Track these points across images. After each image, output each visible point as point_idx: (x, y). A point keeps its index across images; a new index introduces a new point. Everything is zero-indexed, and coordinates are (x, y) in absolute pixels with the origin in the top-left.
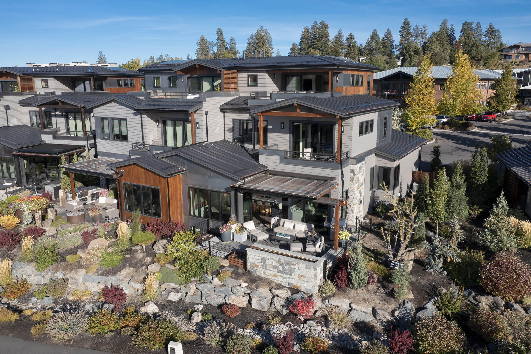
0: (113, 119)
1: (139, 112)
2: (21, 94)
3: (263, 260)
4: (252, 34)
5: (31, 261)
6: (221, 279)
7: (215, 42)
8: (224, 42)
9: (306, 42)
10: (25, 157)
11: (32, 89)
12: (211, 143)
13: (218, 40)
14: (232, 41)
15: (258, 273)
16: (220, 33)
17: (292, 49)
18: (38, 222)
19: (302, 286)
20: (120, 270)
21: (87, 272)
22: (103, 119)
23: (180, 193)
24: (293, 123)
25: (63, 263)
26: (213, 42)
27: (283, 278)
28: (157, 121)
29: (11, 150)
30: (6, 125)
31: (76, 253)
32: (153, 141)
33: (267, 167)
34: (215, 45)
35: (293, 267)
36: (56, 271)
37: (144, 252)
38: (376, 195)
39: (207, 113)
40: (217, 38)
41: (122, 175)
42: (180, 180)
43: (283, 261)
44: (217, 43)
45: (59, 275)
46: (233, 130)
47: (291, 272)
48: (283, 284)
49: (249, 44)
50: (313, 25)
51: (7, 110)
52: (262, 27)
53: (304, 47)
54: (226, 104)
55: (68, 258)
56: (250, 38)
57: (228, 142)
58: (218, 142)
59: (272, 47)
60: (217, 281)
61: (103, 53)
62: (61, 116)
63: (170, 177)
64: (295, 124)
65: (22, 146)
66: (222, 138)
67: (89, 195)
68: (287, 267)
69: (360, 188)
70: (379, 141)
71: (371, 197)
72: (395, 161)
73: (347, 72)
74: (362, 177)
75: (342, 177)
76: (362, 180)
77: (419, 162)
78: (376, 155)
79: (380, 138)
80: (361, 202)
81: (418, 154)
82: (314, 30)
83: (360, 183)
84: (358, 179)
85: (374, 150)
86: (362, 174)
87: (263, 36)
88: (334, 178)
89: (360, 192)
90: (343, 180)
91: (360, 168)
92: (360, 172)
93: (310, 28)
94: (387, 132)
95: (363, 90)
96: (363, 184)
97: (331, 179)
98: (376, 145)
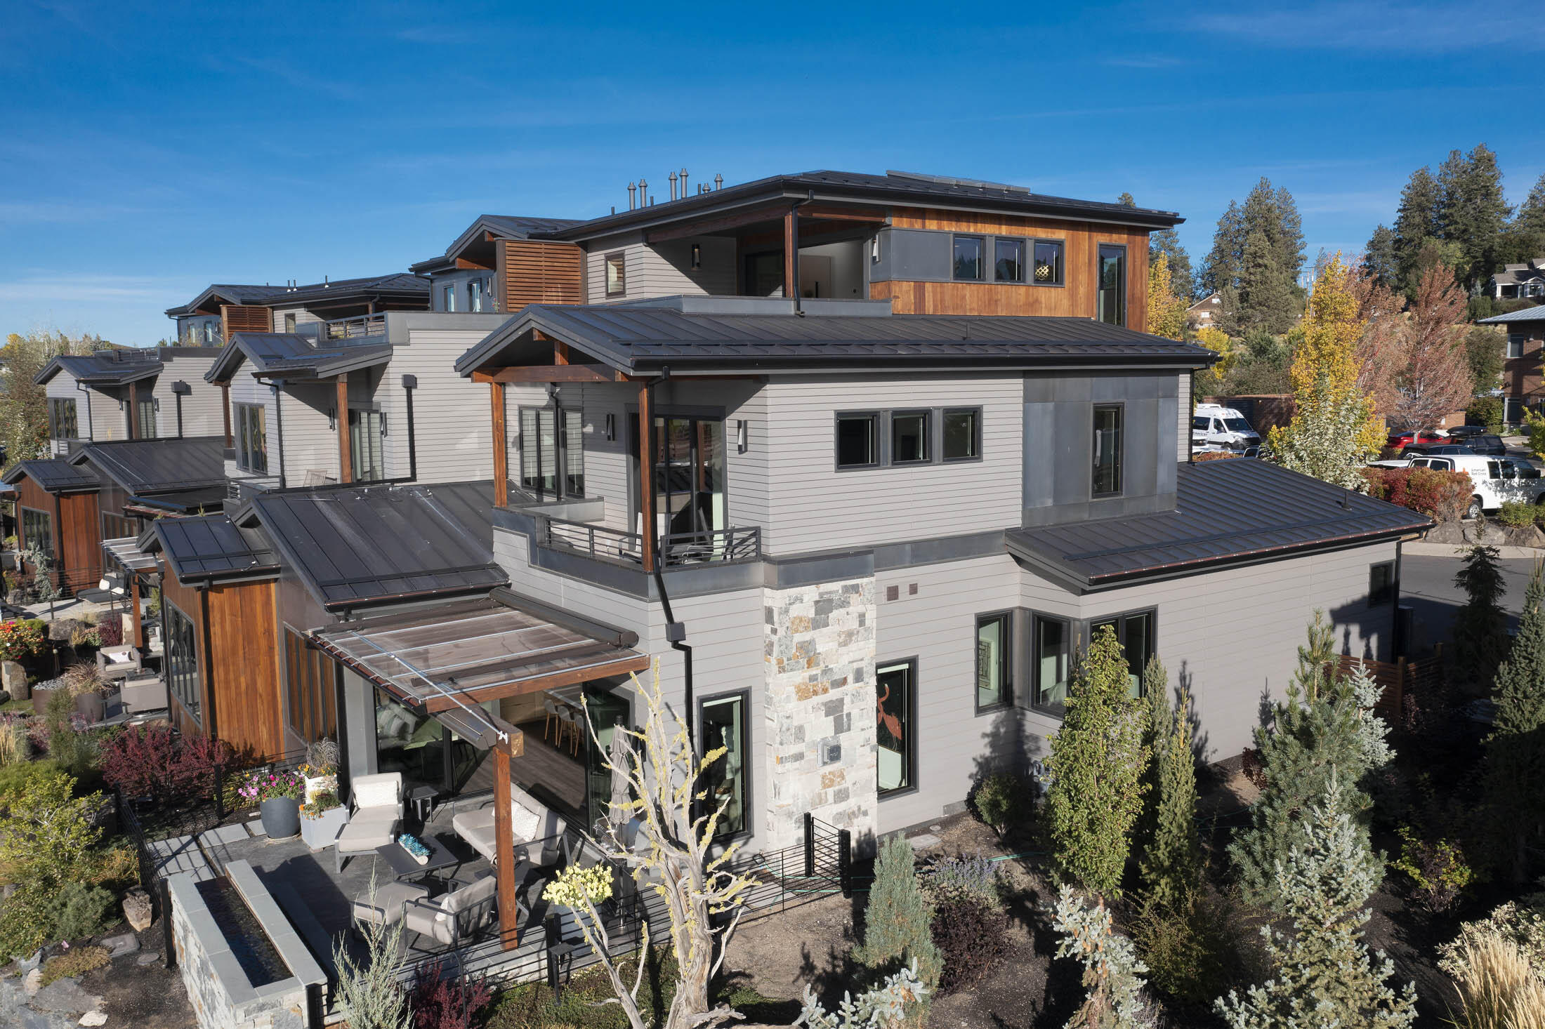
0: (252, 408)
4: (1233, 204)
9: (1418, 220)
12: (426, 487)
15: (185, 982)
17: (1372, 245)
29: (128, 499)
30: (175, 434)
33: (507, 576)
39: (410, 383)
41: (163, 576)
42: (267, 603)
46: (520, 445)
49: (1223, 235)
50: (1448, 165)
51: (179, 393)
52: (1264, 184)
53: (1407, 235)
56: (1226, 217)
58: (469, 485)
59: (1299, 242)
69: (834, 694)
70: (1049, 502)
71: (994, 739)
72: (1084, 592)
73: (917, 224)
74: (844, 644)
75: (676, 636)
76: (845, 660)
77: (1386, 610)
78: (1019, 561)
79: (1057, 495)
80: (834, 753)
81: (1367, 578)
82: (1449, 178)
83: (827, 671)
84: (809, 654)
85: (1003, 540)
86: (850, 635)
87: (1269, 210)
88: (633, 638)
89: (834, 709)
90: (688, 650)
91: (824, 607)
92: (818, 623)
93: (1435, 172)
94: (1134, 472)
95: (1066, 303)
96: (859, 676)
97: (625, 640)
98: (1016, 521)
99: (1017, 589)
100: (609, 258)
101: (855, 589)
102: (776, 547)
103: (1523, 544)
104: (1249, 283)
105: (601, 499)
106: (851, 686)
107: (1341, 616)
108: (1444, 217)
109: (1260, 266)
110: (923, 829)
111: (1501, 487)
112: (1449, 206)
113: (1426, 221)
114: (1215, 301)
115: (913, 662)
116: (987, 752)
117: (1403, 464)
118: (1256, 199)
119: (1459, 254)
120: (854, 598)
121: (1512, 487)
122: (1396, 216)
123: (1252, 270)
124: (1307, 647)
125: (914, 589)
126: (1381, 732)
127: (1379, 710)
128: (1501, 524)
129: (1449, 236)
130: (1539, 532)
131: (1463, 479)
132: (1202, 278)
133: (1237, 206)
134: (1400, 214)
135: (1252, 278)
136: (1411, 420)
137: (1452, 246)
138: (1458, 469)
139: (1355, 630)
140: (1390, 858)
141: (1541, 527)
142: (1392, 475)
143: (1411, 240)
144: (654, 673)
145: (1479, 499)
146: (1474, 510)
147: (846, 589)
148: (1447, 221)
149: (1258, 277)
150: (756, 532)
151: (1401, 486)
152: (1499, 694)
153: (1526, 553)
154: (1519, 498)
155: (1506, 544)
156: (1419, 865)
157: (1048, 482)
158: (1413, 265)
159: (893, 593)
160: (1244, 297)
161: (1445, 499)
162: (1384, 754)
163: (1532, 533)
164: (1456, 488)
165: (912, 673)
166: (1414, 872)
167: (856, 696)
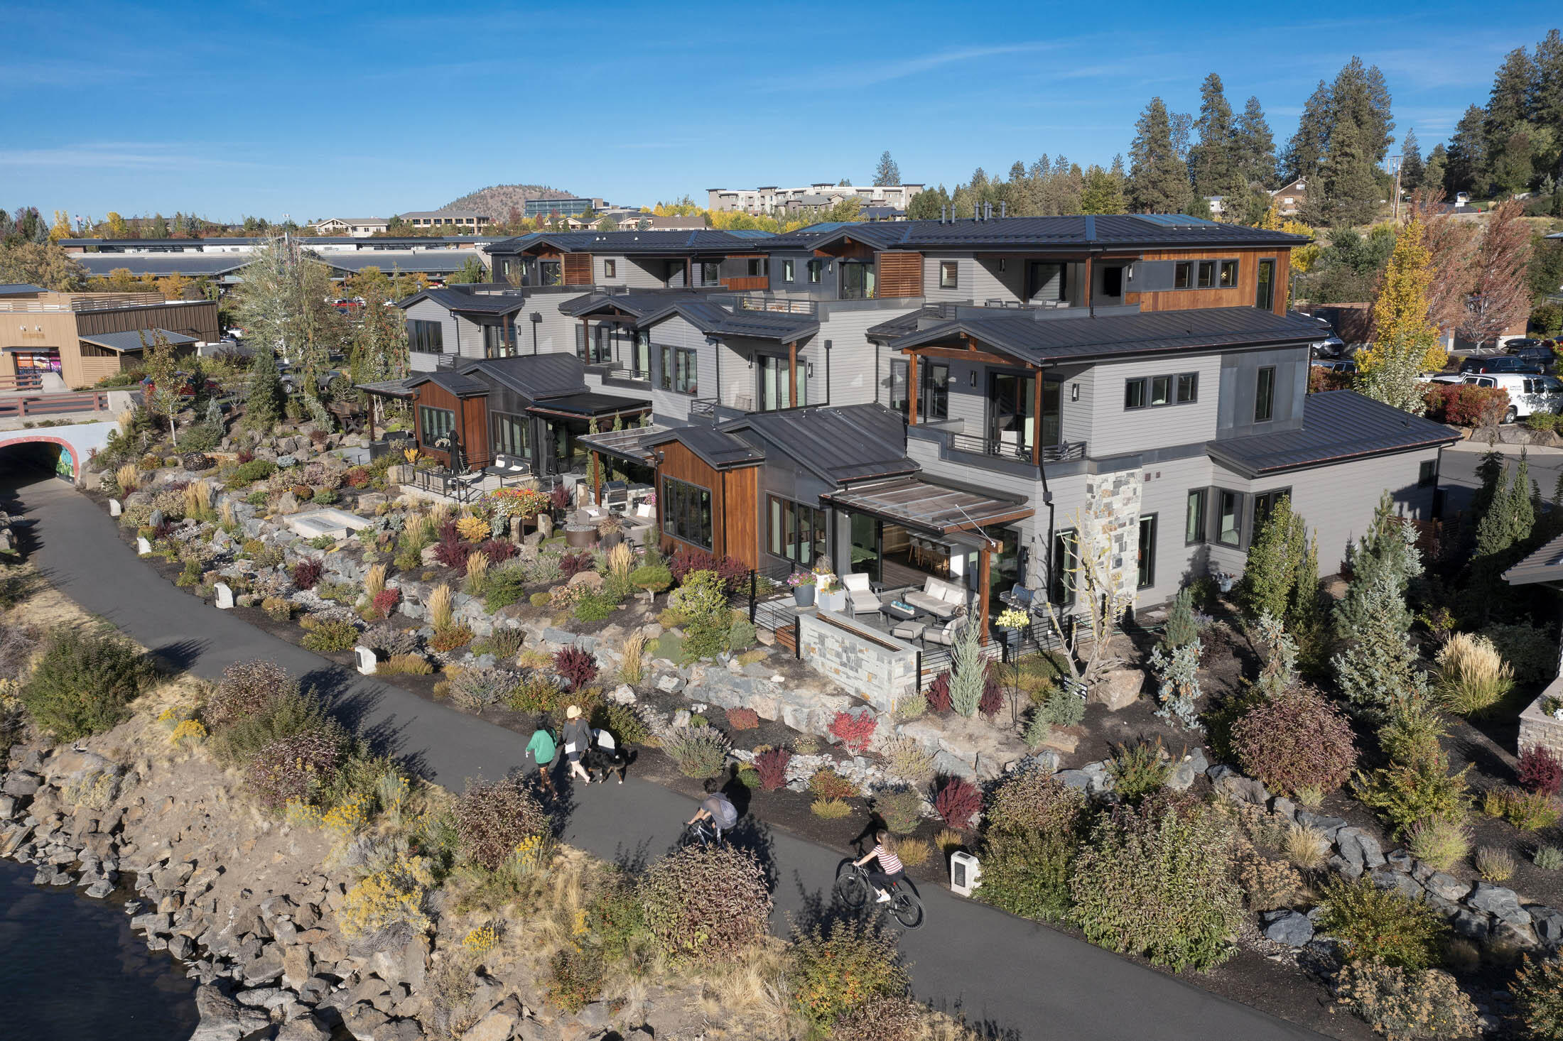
0: (678, 350)
1: (713, 338)
2: (565, 290)
3: (822, 639)
4: (1322, 83)
5: (481, 595)
6: (743, 664)
7: (1197, 115)
8: (1224, 114)
10: (548, 418)
11: (587, 279)
12: (836, 409)
13: (1204, 109)
14: (1254, 110)
15: (814, 665)
16: (1214, 88)
17: (1463, 125)
18: (515, 535)
19: (874, 696)
20: (602, 627)
21: (553, 624)
22: (664, 348)
23: (754, 506)
24: (995, 375)
25: (524, 606)
26: (1189, 117)
27: (848, 677)
28: (748, 358)
29: (527, 403)
30: (532, 352)
31: (546, 591)
32: (739, 397)
33: (918, 465)
34: (1196, 125)
35: (860, 655)
36: (509, 616)
37: (650, 604)
38: (1212, 559)
39: (828, 345)
40: (1203, 103)
41: (662, 462)
42: (753, 479)
43: (847, 643)
44: (1203, 120)
45: (513, 624)
46: (891, 382)
47: (857, 666)
48: (848, 689)
49: (1309, 116)
50: (1545, 45)
51: (535, 322)
52: (1356, 62)
54: (884, 326)
55: (532, 597)
56: (1315, 97)
57: (881, 407)
58: (858, 407)
59: (1388, 122)
60: (734, 664)
61: (894, 158)
62: (626, 338)
63: (730, 471)
64: (999, 376)
65: (544, 395)
66: (870, 399)
67: (630, 499)
68: (852, 656)
69: (1119, 531)
70: (1231, 425)
71: (1193, 562)
72: (1253, 478)
73: (1157, 258)
74: (1125, 505)
75: (1048, 497)
76: (1126, 513)
77: (1429, 491)
78: (1213, 459)
79: (1236, 420)
80: (1119, 563)
81: (1418, 471)
82: (1546, 58)
83: (1117, 519)
84: (1109, 509)
85: (1206, 447)
86: (1129, 499)
87: (1359, 91)
88: (1026, 499)
89: (1119, 539)
90: (1052, 506)
91: (1118, 484)
92: (1114, 493)
93: (1532, 50)
94: (1279, 406)
95: (1237, 298)
96: (1132, 522)
97: (1021, 500)
98: (1213, 437)
99: (1211, 475)
100: (943, 263)
101: (1132, 475)
102: (1094, 451)
103: (1543, 444)
104: (1335, 172)
105: (961, 420)
106: (1128, 527)
107: (1399, 496)
108: (1536, 100)
109: (1346, 154)
110: (1156, 608)
111: (1532, 400)
112: (1543, 89)
113: (1518, 103)
114: (1299, 187)
115: (1155, 515)
116: (1189, 569)
117: (1456, 380)
118: (1346, 78)
119: (1550, 140)
120: (1132, 480)
121: (1541, 400)
122: (1488, 98)
123: (1339, 159)
124: (1379, 508)
125: (1158, 475)
126: (1418, 557)
127: (1417, 544)
128: (1528, 428)
129: (1541, 121)
130: (1556, 435)
131: (1502, 394)
132: (1286, 159)
133: (1327, 87)
134: (1493, 95)
135: (1339, 167)
136: (1475, 332)
137: (1543, 131)
138: (1500, 386)
139: (1406, 505)
140: (1416, 613)
141: (1558, 432)
142: (1449, 389)
143: (1502, 123)
144: (1036, 518)
145: (1515, 409)
146: (1511, 417)
147: (1129, 475)
148: (1540, 105)
149: (1345, 166)
150: (1083, 445)
151: (1455, 398)
152: (1480, 534)
153: (1545, 450)
154: (1546, 408)
155: (1531, 443)
156: (1431, 618)
157: (1231, 414)
158: (1502, 151)
159: (1148, 477)
160: (1329, 186)
161: (1487, 409)
162: (1419, 570)
163: (1551, 436)
164: (1496, 401)
165: (1154, 521)
166: (1428, 622)
167: (1130, 533)
